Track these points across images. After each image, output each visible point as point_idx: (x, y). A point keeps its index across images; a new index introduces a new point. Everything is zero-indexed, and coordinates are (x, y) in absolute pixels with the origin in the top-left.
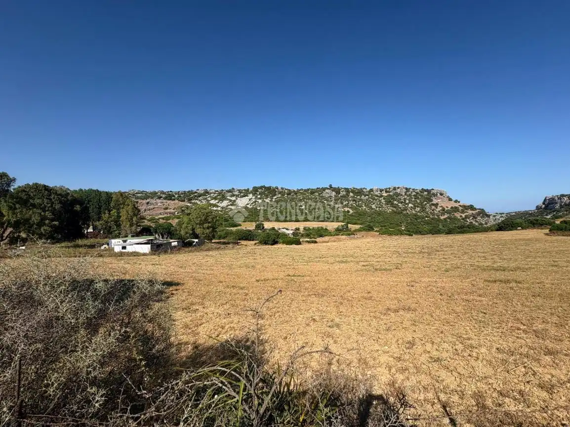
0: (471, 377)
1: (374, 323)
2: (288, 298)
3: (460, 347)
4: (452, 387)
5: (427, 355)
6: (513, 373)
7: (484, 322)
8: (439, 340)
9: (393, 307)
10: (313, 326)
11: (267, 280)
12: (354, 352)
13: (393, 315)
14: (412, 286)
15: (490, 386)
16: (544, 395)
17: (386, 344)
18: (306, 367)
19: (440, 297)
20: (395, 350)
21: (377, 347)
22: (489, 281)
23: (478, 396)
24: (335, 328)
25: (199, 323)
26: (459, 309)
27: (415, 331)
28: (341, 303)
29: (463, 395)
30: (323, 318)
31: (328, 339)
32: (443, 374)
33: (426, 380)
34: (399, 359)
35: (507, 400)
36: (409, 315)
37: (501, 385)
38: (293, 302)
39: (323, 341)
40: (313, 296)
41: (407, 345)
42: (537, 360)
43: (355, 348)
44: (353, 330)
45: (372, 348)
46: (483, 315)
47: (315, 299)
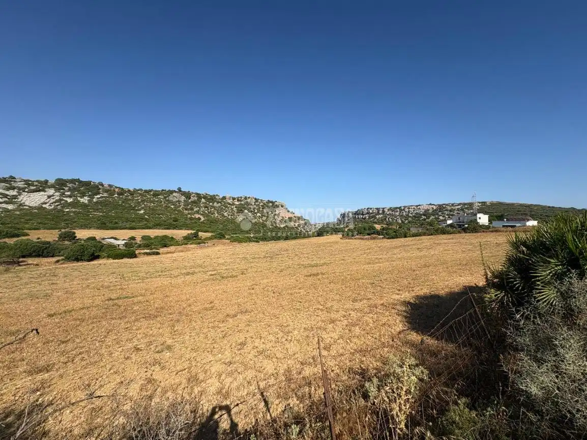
0: (284, 358)
1: (212, 334)
2: (103, 330)
3: (281, 334)
4: (270, 372)
5: (255, 350)
7: (299, 309)
8: (266, 333)
9: (232, 313)
10: (135, 357)
11: (71, 311)
12: (183, 372)
13: (231, 320)
14: (253, 289)
15: (296, 360)
17: (220, 352)
19: (272, 294)
20: (228, 355)
21: (211, 358)
22: (307, 276)
23: (289, 370)
24: (165, 352)
26: (284, 303)
27: (248, 331)
28: (178, 321)
29: (277, 375)
30: (150, 344)
31: (153, 368)
32: (265, 363)
34: (230, 363)
36: (245, 317)
37: (303, 357)
38: (110, 333)
39: (146, 372)
40: (142, 320)
41: (239, 347)
42: (325, 329)
43: (186, 367)
44: (187, 348)
45: (204, 361)
46: (300, 303)
47: (144, 323)
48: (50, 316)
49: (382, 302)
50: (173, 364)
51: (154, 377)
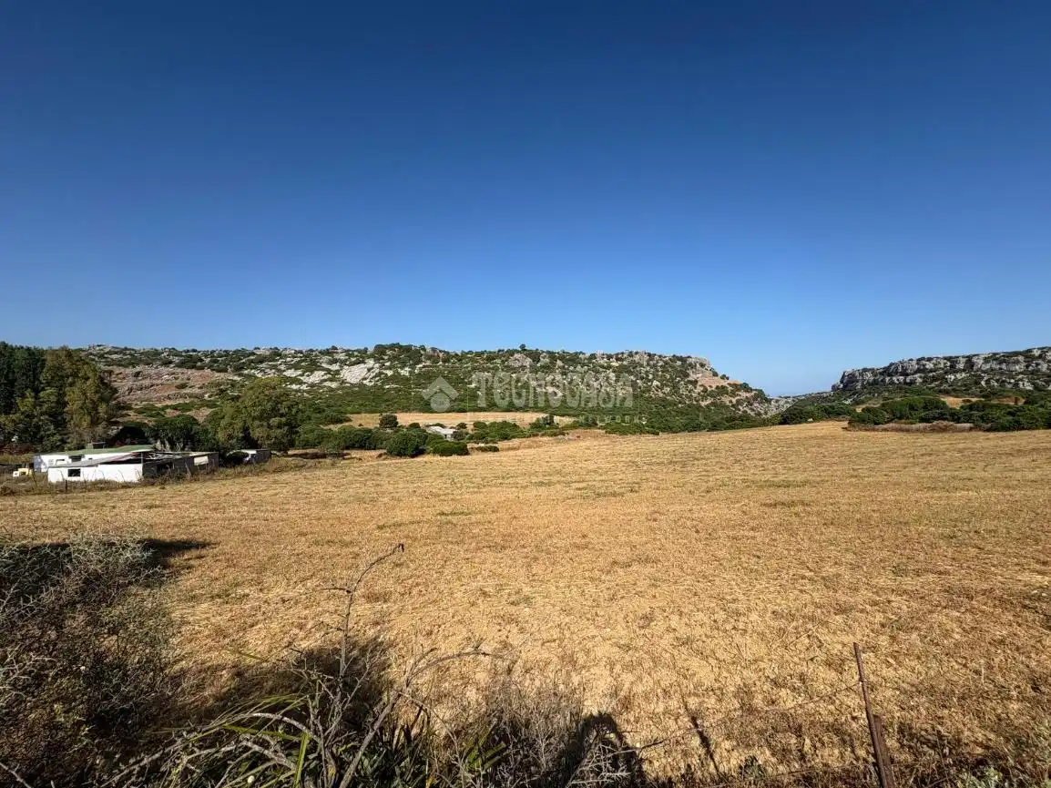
0: (734, 663)
1: (591, 589)
2: (439, 556)
3: (721, 616)
4: (707, 683)
5: (672, 635)
6: (794, 649)
7: (757, 571)
8: (691, 607)
9: (622, 559)
10: (482, 605)
11: (400, 525)
12: (553, 644)
13: (621, 572)
14: (655, 520)
15: (761, 674)
16: (833, 675)
17: (607, 624)
18: (466, 685)
19: (696, 534)
20: (621, 632)
21: (593, 631)
22: (766, 505)
23: (745, 692)
24: (522, 606)
25: (249, 621)
26: (720, 554)
27: (654, 597)
28: (536, 559)
29: (722, 694)
30: (500, 588)
31: (508, 627)
32: (695, 663)
33: (666, 677)
34: (627, 648)
35: (783, 692)
36: (648, 570)
37: (776, 670)
38: (448, 563)
39: (500, 631)
40: (485, 549)
41: (641, 622)
42: (825, 624)
43: (555, 637)
44: (554, 606)
45: (584, 634)
46: (756, 559)
47: (490, 556)
48: (380, 528)
49: (985, 586)
50: (535, 626)
51: (510, 640)
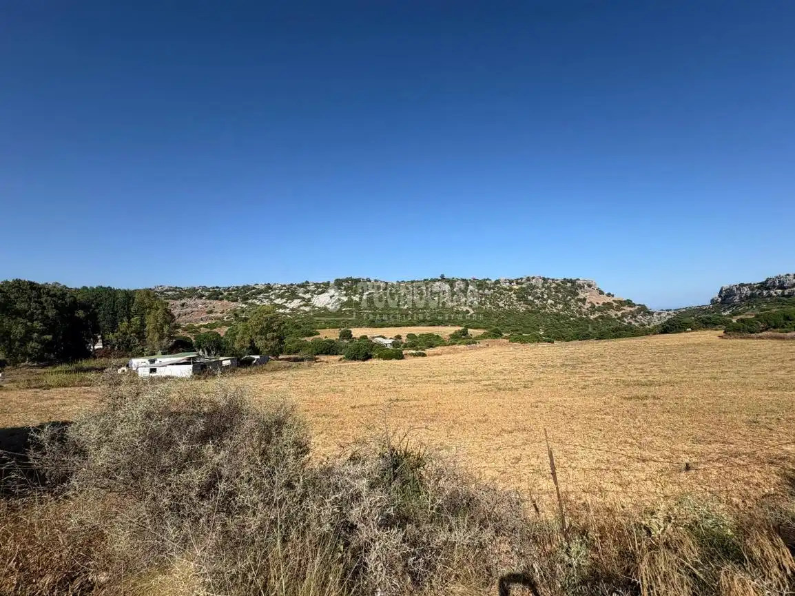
11: (364, 406)
13: (506, 435)
14: (537, 407)
20: (501, 466)
24: (444, 451)
28: (453, 427)
30: (431, 441)
41: (513, 461)
42: (628, 466)
48: (353, 408)
